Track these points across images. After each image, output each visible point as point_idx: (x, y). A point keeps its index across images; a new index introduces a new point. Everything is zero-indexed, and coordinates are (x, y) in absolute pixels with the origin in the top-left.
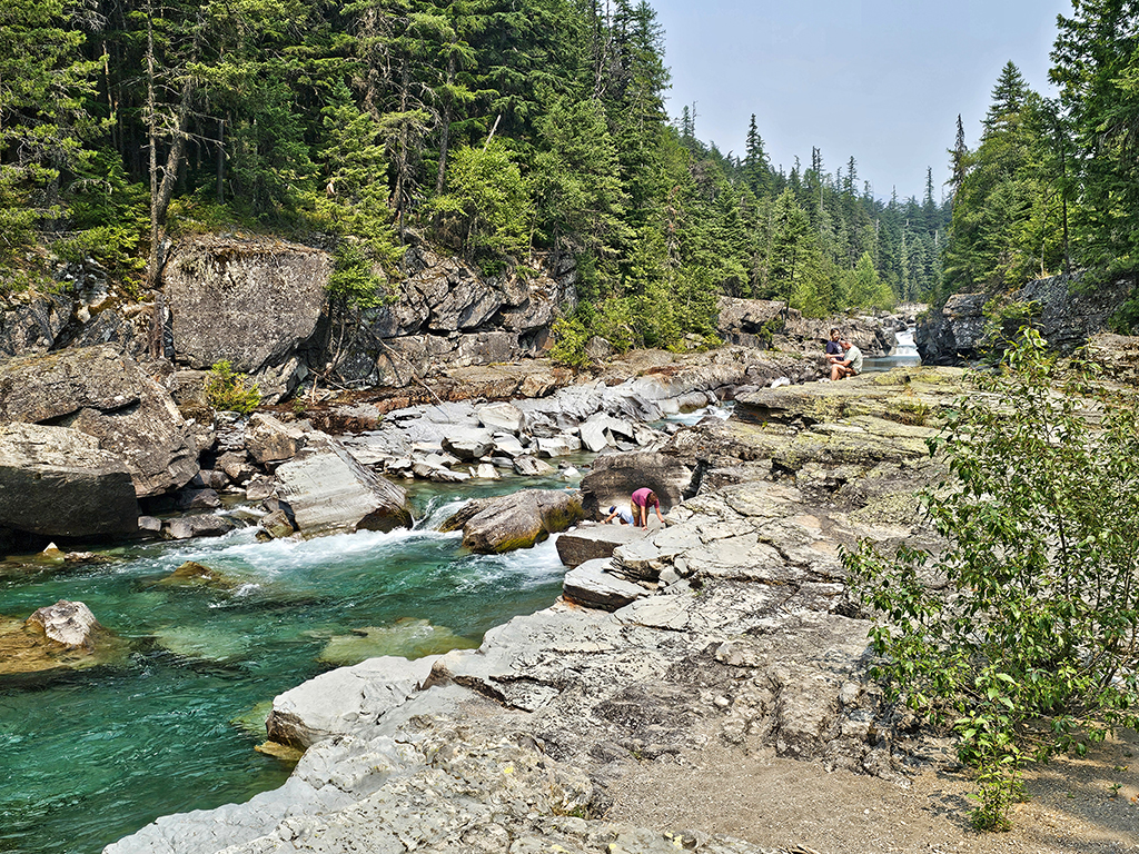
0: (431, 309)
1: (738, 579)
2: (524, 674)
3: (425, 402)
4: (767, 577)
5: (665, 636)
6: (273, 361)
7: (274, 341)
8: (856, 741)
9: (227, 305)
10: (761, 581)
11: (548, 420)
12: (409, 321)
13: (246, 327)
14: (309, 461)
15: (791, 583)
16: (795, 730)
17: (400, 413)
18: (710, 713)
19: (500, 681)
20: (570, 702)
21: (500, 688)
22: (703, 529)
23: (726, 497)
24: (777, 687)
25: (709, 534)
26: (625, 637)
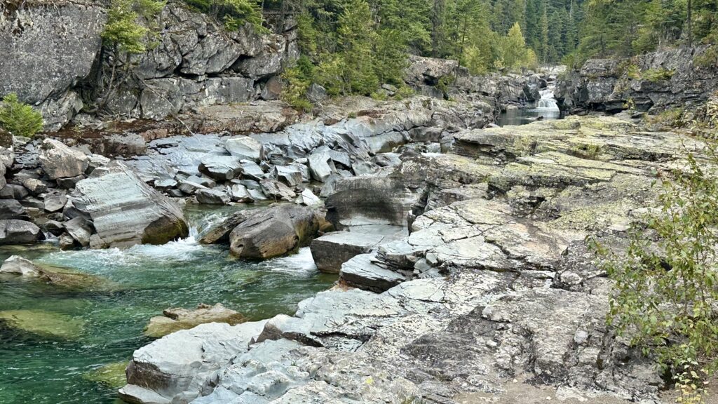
0: (183, 56)
1: (475, 268)
2: (336, 330)
3: (180, 134)
4: (496, 266)
5: (431, 306)
6: (55, 96)
7: (57, 79)
8: (589, 367)
9: (17, 47)
10: (492, 269)
11: (281, 152)
12: (165, 66)
13: (33, 66)
14: (103, 178)
15: (512, 270)
16: (547, 360)
17: (160, 142)
18: (485, 351)
19: (318, 335)
20: (375, 348)
21: (319, 340)
22: (442, 232)
23: (456, 209)
24: (529, 334)
25: (449, 236)
26: (403, 306)
